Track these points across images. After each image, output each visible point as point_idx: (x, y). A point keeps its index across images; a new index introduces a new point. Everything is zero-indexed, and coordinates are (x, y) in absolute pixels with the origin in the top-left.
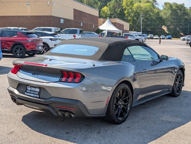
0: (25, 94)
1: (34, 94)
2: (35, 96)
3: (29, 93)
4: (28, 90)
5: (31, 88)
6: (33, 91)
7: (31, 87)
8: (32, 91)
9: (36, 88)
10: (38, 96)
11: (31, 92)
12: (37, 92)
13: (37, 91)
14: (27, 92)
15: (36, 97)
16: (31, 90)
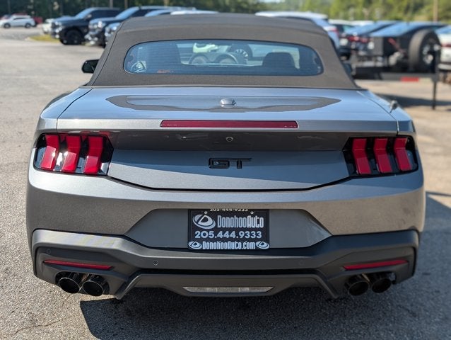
0: (189, 250)
1: (239, 240)
2: (251, 246)
3: (214, 240)
4: (201, 230)
5: (215, 219)
6: (230, 230)
7: (214, 215)
8: (224, 230)
9: (243, 214)
10: (265, 246)
11: (220, 235)
12: (256, 230)
13: (249, 226)
14: (201, 241)
15: (257, 251)
16: (216, 230)
